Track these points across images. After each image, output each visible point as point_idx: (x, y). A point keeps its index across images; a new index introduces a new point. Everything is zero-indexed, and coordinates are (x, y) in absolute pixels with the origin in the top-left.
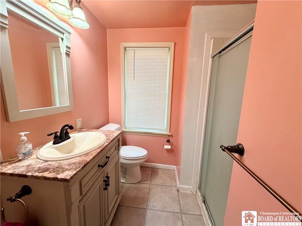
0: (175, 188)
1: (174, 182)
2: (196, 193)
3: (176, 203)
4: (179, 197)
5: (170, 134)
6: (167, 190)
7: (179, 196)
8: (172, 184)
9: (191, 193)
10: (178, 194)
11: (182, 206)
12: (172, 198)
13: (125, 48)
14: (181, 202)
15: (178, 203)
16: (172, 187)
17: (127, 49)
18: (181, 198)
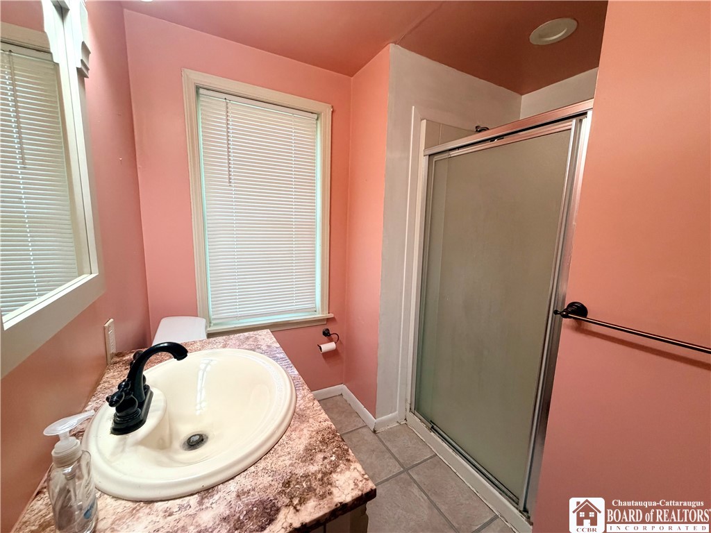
0: (365, 430)
1: (358, 419)
2: (405, 422)
3: (386, 457)
4: (384, 444)
5: (331, 315)
6: (354, 440)
7: (382, 442)
8: (355, 426)
9: (397, 424)
10: (378, 437)
11: (397, 456)
12: (374, 451)
13: (198, 88)
14: (394, 450)
15: (388, 455)
16: (360, 430)
17: (201, 91)
18: (388, 444)
